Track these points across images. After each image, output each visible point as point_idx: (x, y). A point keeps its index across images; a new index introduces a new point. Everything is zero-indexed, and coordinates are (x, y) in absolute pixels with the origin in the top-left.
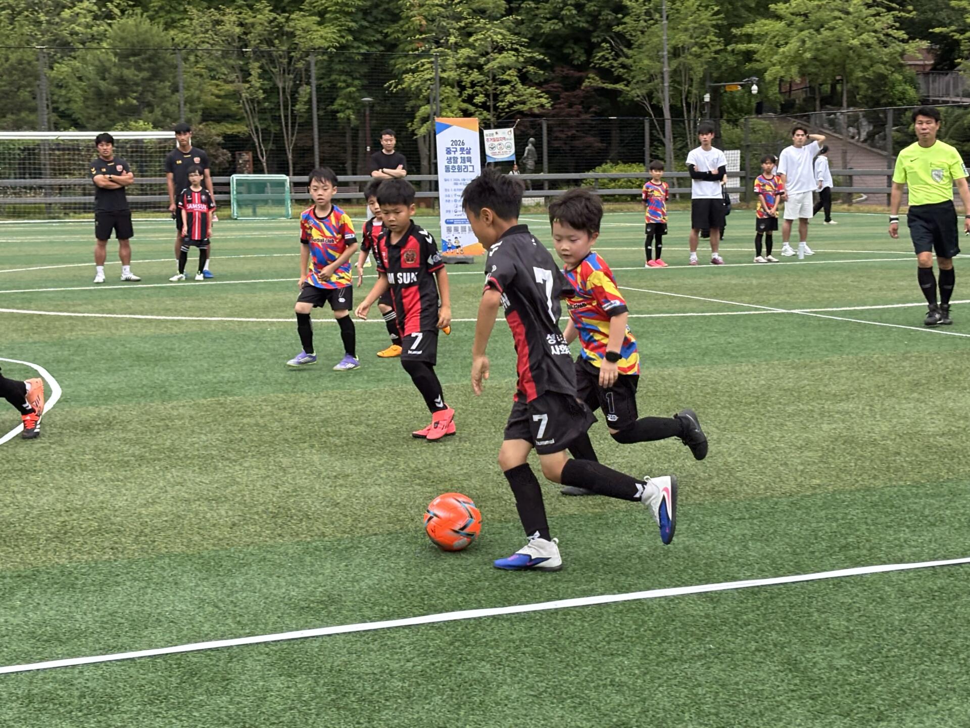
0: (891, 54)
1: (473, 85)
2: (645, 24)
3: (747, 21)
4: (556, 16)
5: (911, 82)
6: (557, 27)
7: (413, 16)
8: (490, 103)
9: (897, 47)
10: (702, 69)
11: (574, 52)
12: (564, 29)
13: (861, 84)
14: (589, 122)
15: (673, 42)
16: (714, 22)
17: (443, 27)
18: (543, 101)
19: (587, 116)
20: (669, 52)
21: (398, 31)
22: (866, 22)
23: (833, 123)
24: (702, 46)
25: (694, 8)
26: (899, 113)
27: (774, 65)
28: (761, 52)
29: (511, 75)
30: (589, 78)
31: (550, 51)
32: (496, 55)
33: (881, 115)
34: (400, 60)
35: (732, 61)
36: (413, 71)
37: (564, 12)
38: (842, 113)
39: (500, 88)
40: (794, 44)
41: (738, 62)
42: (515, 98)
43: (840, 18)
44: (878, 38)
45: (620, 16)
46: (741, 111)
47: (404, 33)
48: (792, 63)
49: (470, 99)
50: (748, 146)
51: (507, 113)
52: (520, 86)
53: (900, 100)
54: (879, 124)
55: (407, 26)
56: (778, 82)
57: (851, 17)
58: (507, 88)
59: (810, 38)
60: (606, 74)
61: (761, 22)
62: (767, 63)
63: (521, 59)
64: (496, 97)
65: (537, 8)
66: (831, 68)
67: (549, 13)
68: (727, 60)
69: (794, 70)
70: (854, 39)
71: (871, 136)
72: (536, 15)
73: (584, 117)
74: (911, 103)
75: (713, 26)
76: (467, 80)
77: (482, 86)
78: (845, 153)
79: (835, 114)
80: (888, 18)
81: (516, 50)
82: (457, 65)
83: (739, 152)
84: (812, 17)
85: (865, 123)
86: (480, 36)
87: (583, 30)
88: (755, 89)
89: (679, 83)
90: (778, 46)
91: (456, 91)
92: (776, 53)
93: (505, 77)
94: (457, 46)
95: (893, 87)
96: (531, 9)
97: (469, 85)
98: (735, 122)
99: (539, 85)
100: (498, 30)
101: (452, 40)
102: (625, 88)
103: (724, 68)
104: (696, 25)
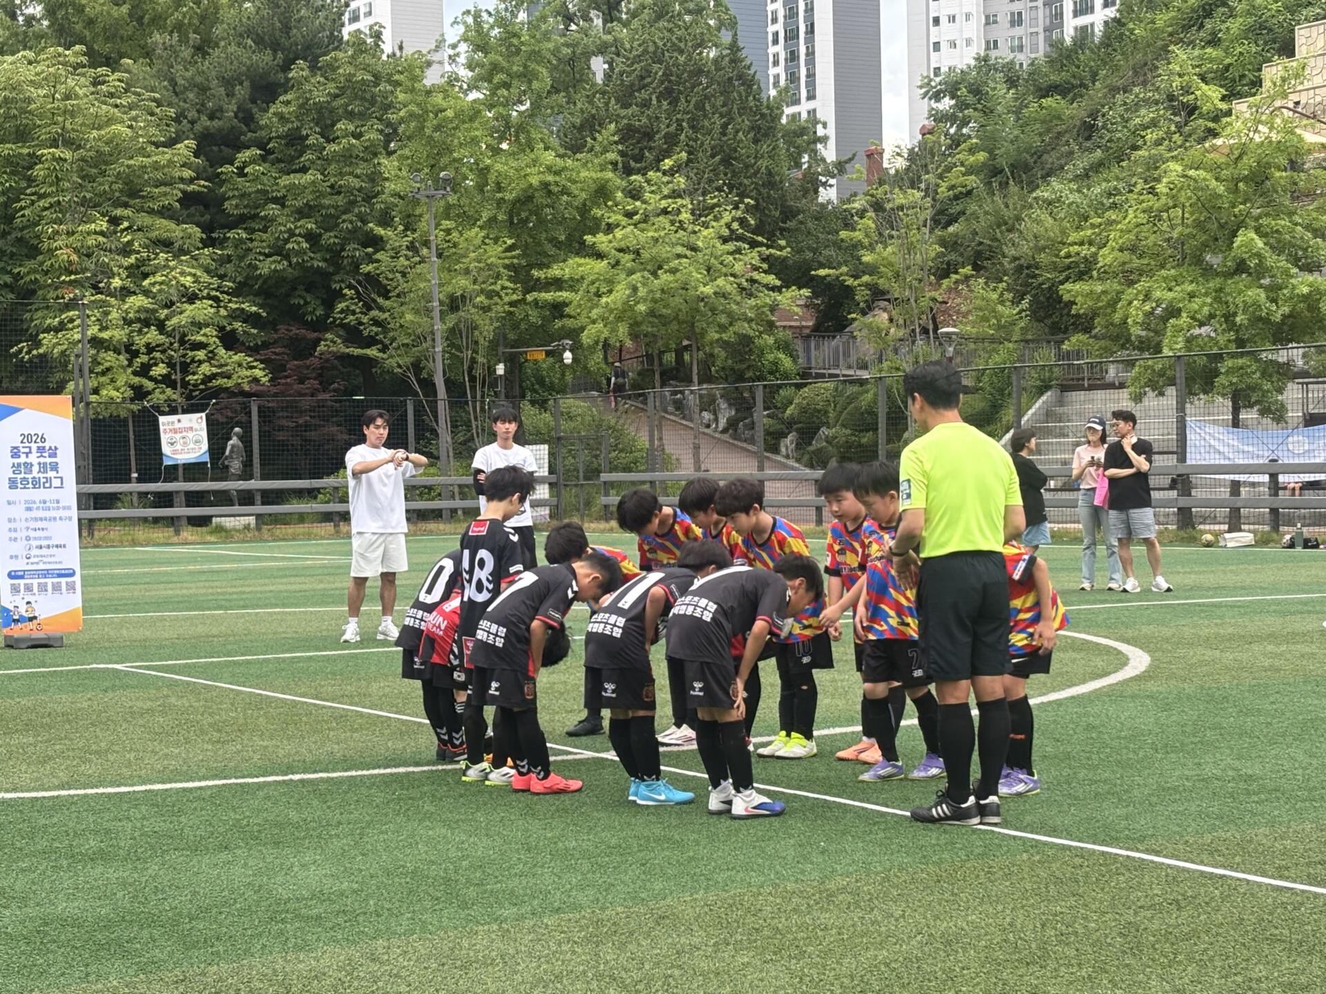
0: (758, 307)
1: (150, 349)
2: (407, 263)
3: (555, 259)
4: (278, 250)
5: (785, 347)
6: (280, 267)
7: (56, 249)
8: (177, 377)
9: (767, 298)
10: (492, 328)
11: (306, 303)
12: (290, 270)
13: (716, 350)
14: (330, 403)
15: (449, 289)
16: (507, 261)
17: (105, 265)
18: (258, 373)
19: (327, 396)
20: (441, 303)
21: (35, 271)
22: (721, 263)
23: (679, 406)
24: (490, 295)
25: (478, 241)
26: (772, 391)
27: (594, 322)
28: (575, 303)
29: (208, 335)
30: (326, 340)
31: (269, 301)
32: (186, 306)
33: (746, 395)
34: (39, 314)
35: (534, 316)
36: (57, 330)
37: (290, 246)
38: (692, 392)
39: (190, 354)
40: (621, 293)
41: (543, 318)
42: (214, 370)
43: (686, 257)
44: (739, 285)
45: (370, 250)
46: (552, 388)
47: (46, 273)
48: (619, 319)
49: (144, 371)
50: (559, 439)
51: (202, 391)
52: (221, 351)
53: (771, 373)
54: (744, 407)
55: (48, 263)
56: (600, 347)
57: (700, 255)
58: (201, 354)
59: (644, 285)
60: (353, 335)
61: (574, 261)
62: (583, 320)
63: (223, 312)
64: (185, 368)
65: (251, 240)
66: (674, 326)
67: (269, 246)
68: (527, 315)
69: (623, 329)
70: (705, 285)
71: (732, 425)
72: (250, 250)
73: (321, 397)
74: (786, 376)
75: (506, 267)
76: (140, 341)
77: (163, 352)
78: (697, 448)
79: (682, 392)
80: (753, 257)
81: (216, 299)
82: (124, 319)
83: (546, 447)
84: (646, 255)
85: (724, 406)
86: (158, 278)
87: (318, 271)
88: (568, 357)
89: (459, 349)
90: (598, 295)
91: (123, 358)
92: (597, 306)
93: (199, 338)
94: (125, 292)
95: (762, 354)
96: (241, 241)
97: (143, 350)
98: (542, 404)
99: (252, 350)
100: (188, 270)
101: (116, 283)
102: (381, 355)
103: (523, 326)
104: (481, 265)
